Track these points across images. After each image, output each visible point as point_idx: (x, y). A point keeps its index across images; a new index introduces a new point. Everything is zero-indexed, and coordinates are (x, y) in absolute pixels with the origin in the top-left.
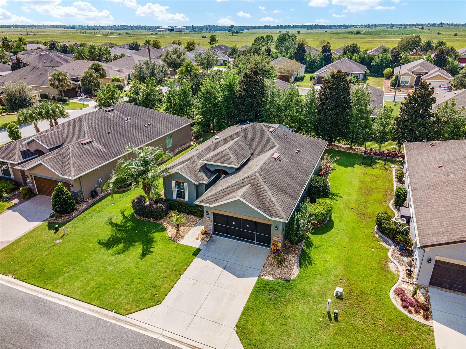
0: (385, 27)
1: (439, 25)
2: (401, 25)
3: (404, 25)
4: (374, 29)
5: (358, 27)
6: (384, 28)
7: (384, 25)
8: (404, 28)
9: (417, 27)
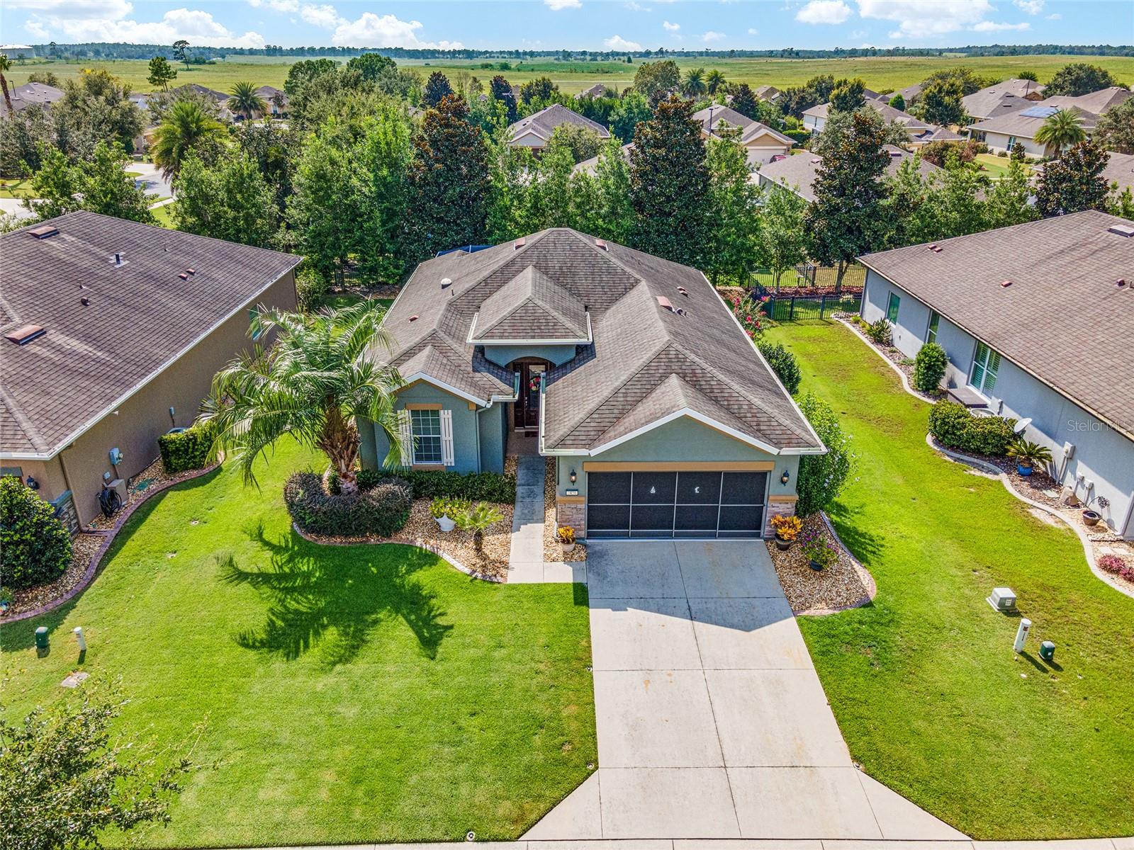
0: (553, 58)
1: (656, 53)
2: (584, 53)
3: (591, 54)
4: (529, 61)
5: (494, 57)
6: (551, 59)
7: (549, 54)
8: (591, 60)
9: (617, 58)
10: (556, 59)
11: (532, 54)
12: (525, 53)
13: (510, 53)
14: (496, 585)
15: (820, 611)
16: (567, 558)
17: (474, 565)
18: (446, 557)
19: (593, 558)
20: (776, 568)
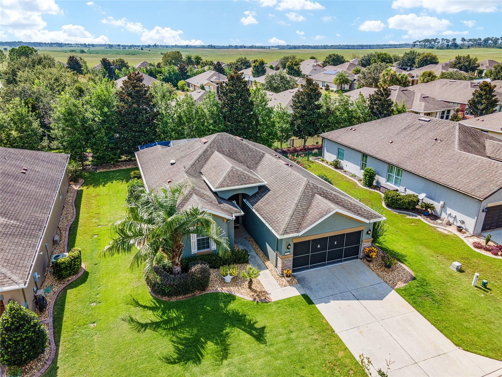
6: (103, 48)
7: (101, 45)
9: (135, 48)
10: (105, 48)
11: (93, 45)
12: (89, 45)
13: (81, 45)
14: (269, 303)
15: (401, 285)
16: (291, 284)
17: (253, 296)
18: (237, 295)
19: (301, 282)
20: (373, 270)
